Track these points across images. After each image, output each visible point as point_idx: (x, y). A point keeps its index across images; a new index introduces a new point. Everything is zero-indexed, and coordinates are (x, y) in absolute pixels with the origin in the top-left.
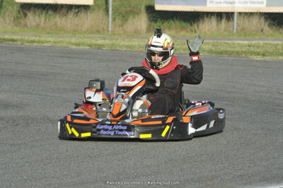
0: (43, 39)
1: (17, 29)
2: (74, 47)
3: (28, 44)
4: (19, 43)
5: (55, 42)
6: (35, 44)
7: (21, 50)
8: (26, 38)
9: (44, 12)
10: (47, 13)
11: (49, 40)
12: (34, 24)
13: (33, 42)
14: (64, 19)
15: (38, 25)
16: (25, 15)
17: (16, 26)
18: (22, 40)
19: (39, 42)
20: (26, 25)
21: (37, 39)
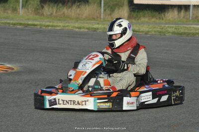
0: (55, 24)
1: (37, 17)
2: (77, 30)
3: (44, 28)
4: (38, 27)
5: (64, 27)
6: (50, 28)
7: (40, 32)
8: (44, 23)
9: (56, 5)
10: (58, 5)
11: (60, 25)
12: (49, 13)
13: (48, 26)
14: (70, 10)
15: (52, 14)
16: (43, 7)
17: (36, 15)
18: (41, 25)
19: (52, 26)
20: (43, 14)
21: (51, 24)
